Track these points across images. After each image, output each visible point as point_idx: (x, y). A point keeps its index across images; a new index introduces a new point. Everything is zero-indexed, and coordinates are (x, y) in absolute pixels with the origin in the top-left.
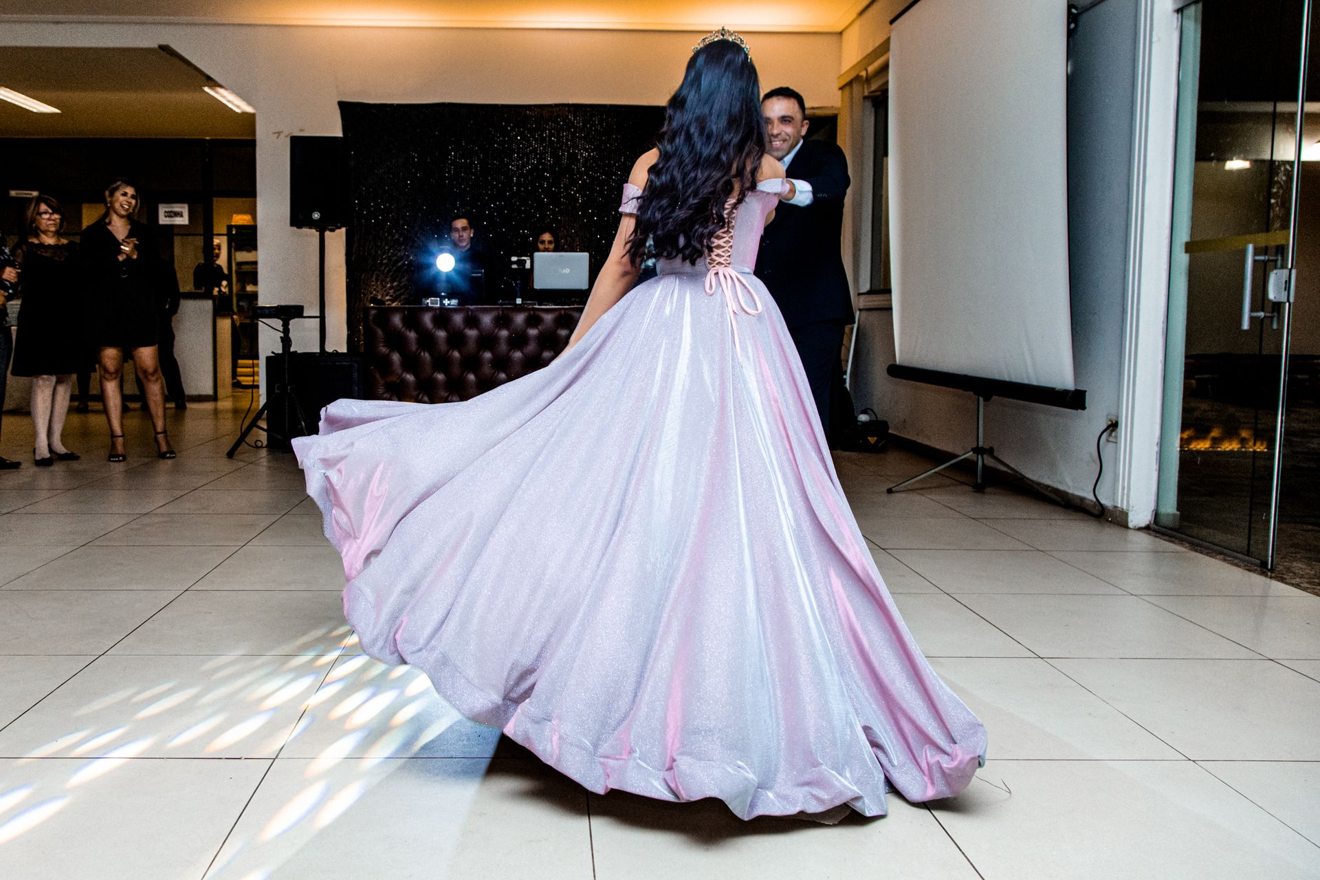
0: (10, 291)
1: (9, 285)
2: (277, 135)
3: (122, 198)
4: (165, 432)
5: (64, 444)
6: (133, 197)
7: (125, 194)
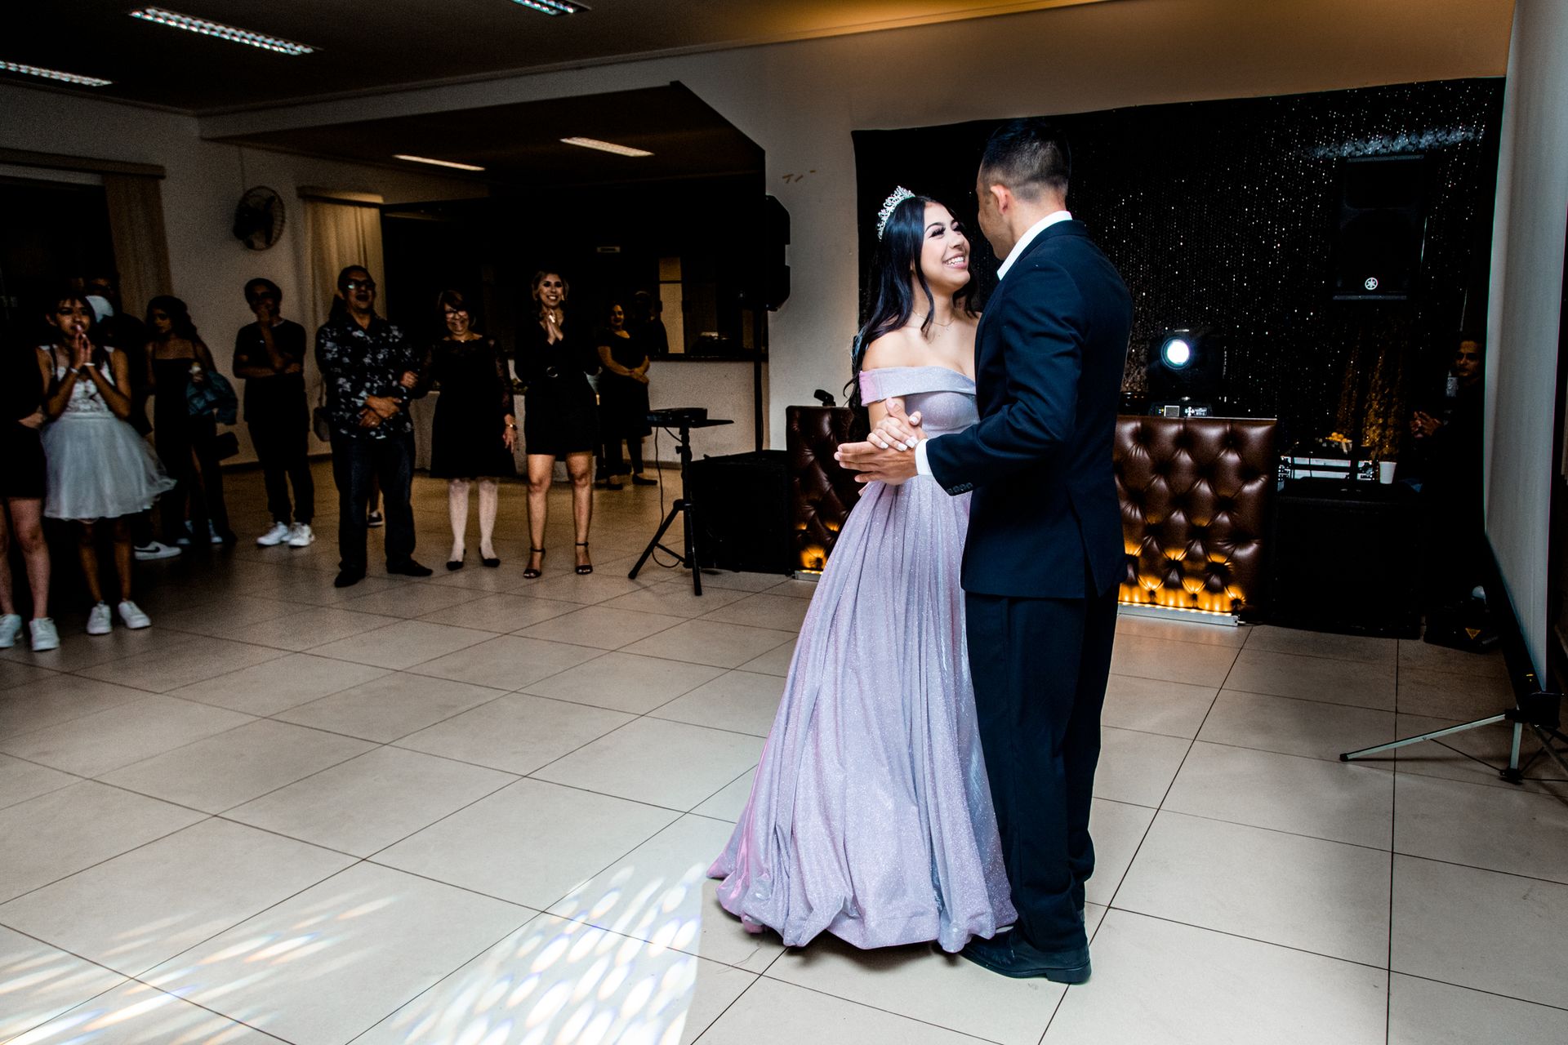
0: (405, 398)
1: (405, 391)
2: (786, 179)
3: (546, 290)
4: (586, 544)
5: (495, 549)
6: (557, 285)
7: (548, 284)
